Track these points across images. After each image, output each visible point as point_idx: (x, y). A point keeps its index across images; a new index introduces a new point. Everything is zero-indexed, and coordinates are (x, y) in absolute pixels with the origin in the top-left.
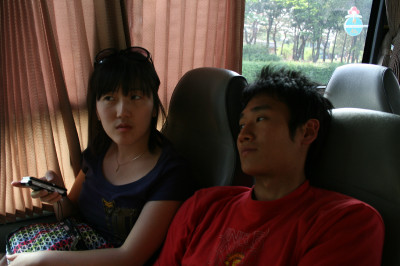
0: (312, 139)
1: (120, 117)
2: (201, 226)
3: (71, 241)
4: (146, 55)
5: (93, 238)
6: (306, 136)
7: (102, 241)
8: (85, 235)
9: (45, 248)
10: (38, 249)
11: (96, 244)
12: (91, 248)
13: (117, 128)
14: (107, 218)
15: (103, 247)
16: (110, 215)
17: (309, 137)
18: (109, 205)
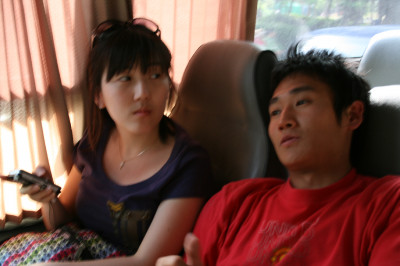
0: (357, 123)
1: (139, 100)
2: (235, 222)
3: (73, 250)
4: (154, 29)
5: (100, 246)
6: (351, 120)
7: (111, 250)
8: (90, 243)
9: (43, 260)
10: (35, 262)
11: (104, 253)
12: (98, 257)
13: (135, 113)
14: (115, 224)
15: (112, 256)
16: (119, 220)
17: (355, 121)
18: (117, 207)
